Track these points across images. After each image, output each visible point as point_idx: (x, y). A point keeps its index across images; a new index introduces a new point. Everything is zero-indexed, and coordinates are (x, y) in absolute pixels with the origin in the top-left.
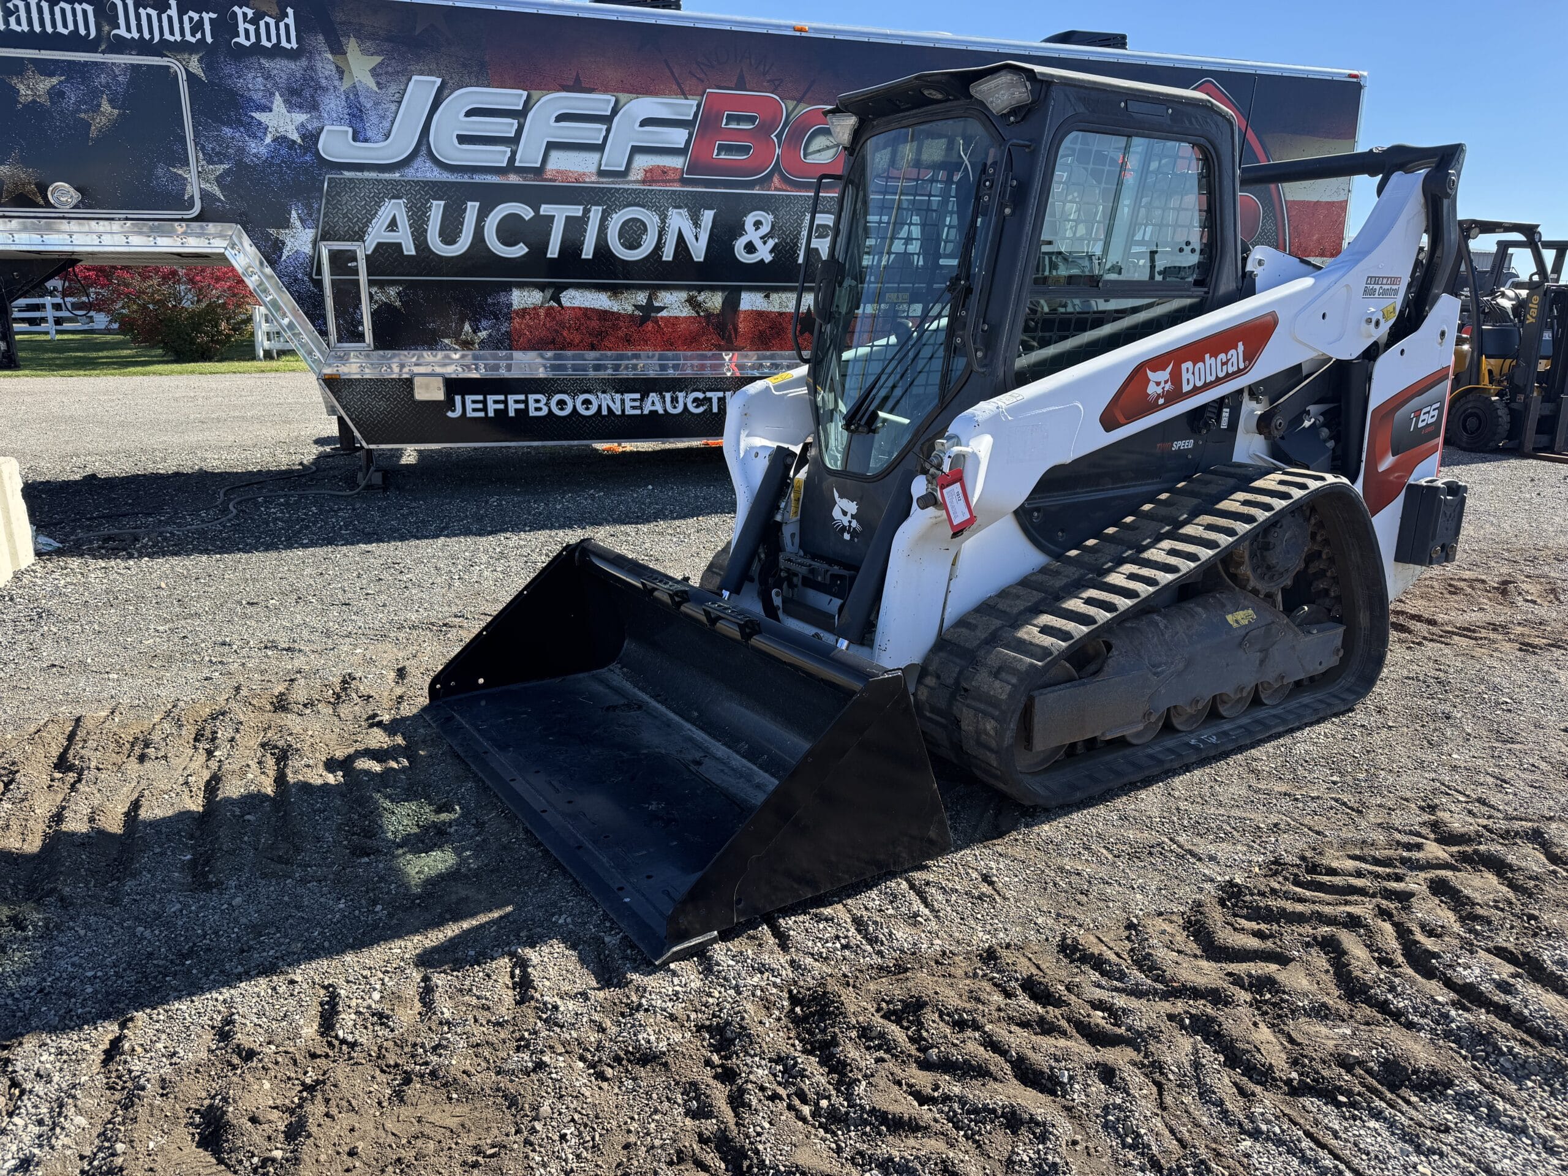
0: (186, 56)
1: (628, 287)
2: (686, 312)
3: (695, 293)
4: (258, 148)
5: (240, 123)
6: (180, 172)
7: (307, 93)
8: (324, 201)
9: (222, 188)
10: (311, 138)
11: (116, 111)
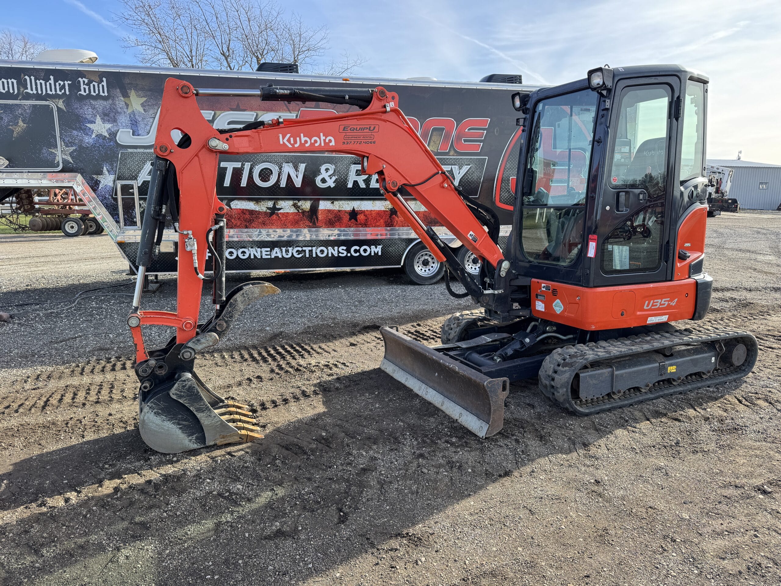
0: (57, 100)
1: (264, 199)
2: (293, 210)
3: (297, 202)
4: (88, 140)
5: (81, 129)
6: (53, 151)
7: (112, 115)
8: (119, 162)
9: (72, 158)
10: (113, 135)
11: (25, 125)
